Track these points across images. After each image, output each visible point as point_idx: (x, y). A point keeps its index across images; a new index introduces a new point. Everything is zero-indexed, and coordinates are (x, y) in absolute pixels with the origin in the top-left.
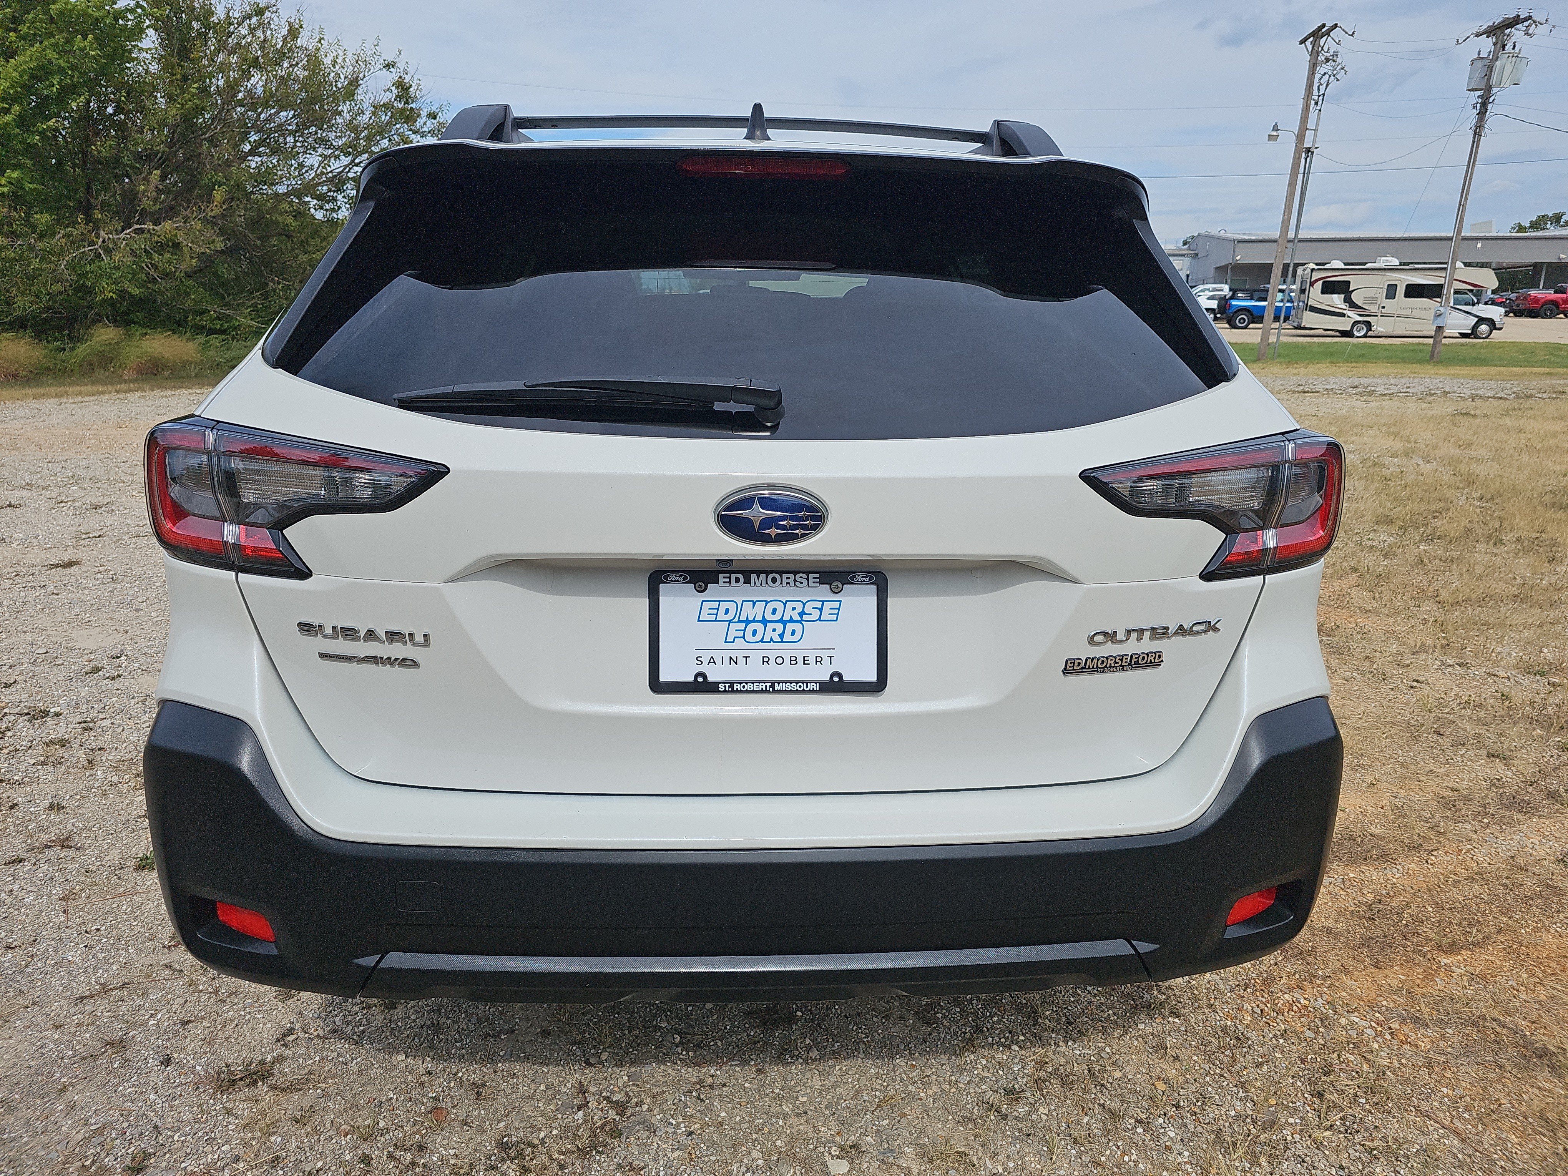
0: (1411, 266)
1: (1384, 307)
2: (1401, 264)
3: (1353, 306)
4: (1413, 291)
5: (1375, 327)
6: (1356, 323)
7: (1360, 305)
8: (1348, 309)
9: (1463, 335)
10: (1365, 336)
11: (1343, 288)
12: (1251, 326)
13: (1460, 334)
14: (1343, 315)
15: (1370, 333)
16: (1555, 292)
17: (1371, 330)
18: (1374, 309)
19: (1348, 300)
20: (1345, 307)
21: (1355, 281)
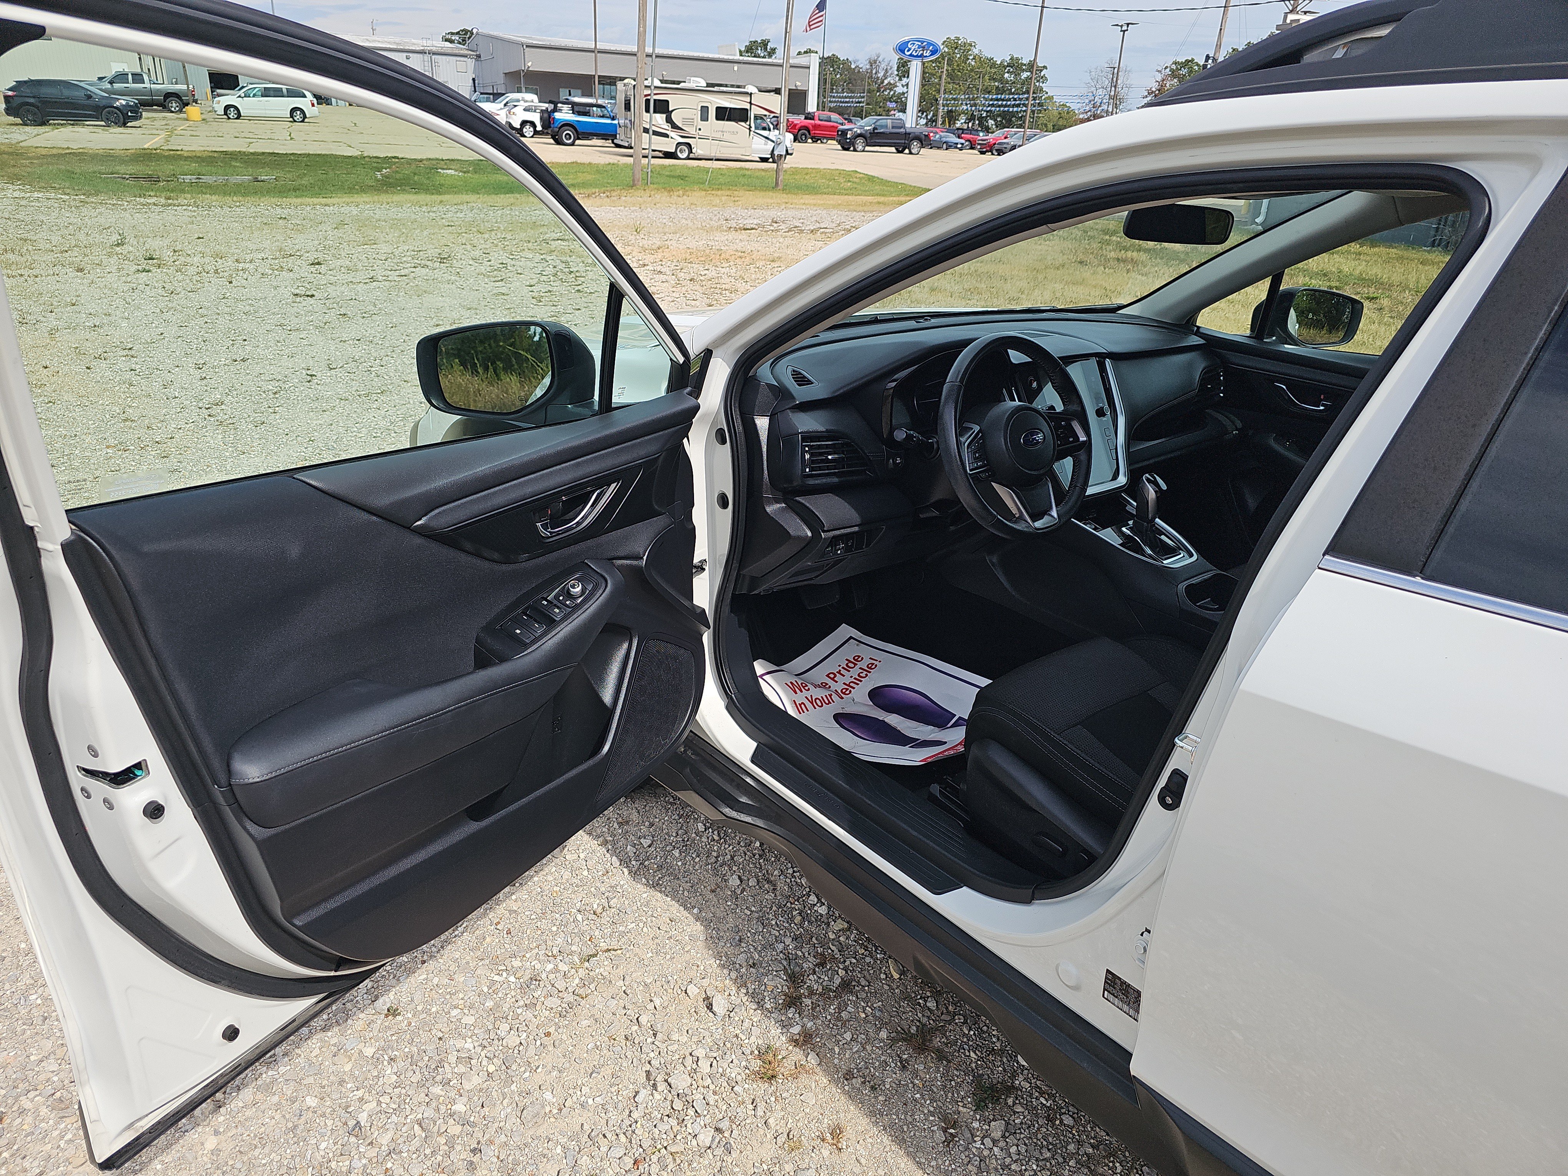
0: (716, 89)
1: (700, 129)
2: (708, 85)
3: (675, 126)
4: (723, 114)
5: (695, 149)
6: (679, 144)
7: (680, 126)
8: (670, 129)
9: (764, 160)
10: (688, 158)
11: (662, 107)
12: (578, 142)
13: (760, 158)
14: (666, 136)
15: (692, 156)
16: (806, 118)
17: (692, 152)
18: (691, 130)
19: (669, 120)
20: (667, 128)
21: (674, 101)
